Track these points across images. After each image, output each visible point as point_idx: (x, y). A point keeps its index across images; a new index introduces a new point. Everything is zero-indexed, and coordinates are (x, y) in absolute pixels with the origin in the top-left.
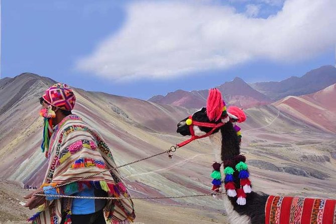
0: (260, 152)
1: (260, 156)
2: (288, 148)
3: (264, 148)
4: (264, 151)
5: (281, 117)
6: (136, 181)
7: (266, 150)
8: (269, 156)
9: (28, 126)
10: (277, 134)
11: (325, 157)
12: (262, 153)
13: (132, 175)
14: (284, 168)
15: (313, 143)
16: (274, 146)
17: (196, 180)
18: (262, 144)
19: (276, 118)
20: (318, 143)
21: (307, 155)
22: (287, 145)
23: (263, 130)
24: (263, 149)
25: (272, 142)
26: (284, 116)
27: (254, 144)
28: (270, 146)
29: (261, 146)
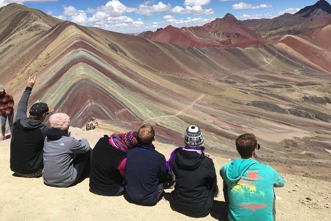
0: (262, 93)
1: (262, 96)
2: (288, 89)
3: (265, 88)
4: (265, 92)
5: (279, 57)
6: (157, 125)
7: (267, 90)
8: (270, 97)
9: (27, 64)
10: (275, 74)
11: (326, 98)
12: (263, 93)
13: (152, 118)
14: (289, 110)
15: (313, 85)
16: (274, 87)
17: (212, 123)
18: (262, 84)
19: (274, 58)
20: (319, 84)
21: (308, 96)
22: (287, 86)
23: (262, 70)
24: (263, 89)
25: (271, 83)
26: (282, 55)
27: (254, 85)
28: (270, 86)
29: (262, 86)
